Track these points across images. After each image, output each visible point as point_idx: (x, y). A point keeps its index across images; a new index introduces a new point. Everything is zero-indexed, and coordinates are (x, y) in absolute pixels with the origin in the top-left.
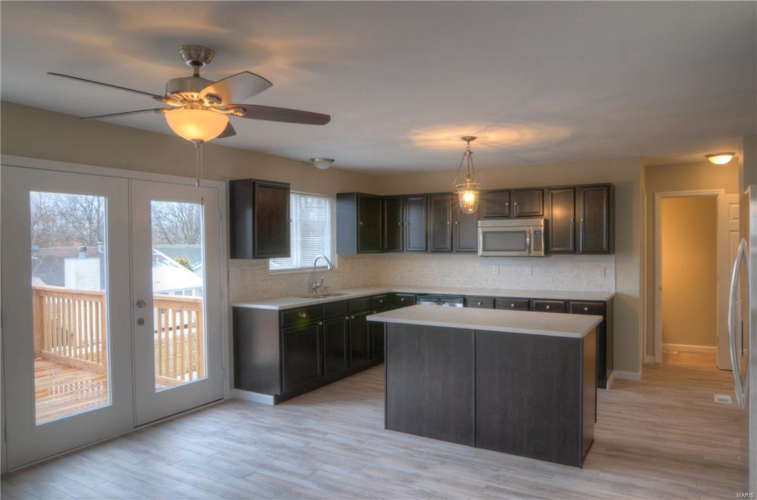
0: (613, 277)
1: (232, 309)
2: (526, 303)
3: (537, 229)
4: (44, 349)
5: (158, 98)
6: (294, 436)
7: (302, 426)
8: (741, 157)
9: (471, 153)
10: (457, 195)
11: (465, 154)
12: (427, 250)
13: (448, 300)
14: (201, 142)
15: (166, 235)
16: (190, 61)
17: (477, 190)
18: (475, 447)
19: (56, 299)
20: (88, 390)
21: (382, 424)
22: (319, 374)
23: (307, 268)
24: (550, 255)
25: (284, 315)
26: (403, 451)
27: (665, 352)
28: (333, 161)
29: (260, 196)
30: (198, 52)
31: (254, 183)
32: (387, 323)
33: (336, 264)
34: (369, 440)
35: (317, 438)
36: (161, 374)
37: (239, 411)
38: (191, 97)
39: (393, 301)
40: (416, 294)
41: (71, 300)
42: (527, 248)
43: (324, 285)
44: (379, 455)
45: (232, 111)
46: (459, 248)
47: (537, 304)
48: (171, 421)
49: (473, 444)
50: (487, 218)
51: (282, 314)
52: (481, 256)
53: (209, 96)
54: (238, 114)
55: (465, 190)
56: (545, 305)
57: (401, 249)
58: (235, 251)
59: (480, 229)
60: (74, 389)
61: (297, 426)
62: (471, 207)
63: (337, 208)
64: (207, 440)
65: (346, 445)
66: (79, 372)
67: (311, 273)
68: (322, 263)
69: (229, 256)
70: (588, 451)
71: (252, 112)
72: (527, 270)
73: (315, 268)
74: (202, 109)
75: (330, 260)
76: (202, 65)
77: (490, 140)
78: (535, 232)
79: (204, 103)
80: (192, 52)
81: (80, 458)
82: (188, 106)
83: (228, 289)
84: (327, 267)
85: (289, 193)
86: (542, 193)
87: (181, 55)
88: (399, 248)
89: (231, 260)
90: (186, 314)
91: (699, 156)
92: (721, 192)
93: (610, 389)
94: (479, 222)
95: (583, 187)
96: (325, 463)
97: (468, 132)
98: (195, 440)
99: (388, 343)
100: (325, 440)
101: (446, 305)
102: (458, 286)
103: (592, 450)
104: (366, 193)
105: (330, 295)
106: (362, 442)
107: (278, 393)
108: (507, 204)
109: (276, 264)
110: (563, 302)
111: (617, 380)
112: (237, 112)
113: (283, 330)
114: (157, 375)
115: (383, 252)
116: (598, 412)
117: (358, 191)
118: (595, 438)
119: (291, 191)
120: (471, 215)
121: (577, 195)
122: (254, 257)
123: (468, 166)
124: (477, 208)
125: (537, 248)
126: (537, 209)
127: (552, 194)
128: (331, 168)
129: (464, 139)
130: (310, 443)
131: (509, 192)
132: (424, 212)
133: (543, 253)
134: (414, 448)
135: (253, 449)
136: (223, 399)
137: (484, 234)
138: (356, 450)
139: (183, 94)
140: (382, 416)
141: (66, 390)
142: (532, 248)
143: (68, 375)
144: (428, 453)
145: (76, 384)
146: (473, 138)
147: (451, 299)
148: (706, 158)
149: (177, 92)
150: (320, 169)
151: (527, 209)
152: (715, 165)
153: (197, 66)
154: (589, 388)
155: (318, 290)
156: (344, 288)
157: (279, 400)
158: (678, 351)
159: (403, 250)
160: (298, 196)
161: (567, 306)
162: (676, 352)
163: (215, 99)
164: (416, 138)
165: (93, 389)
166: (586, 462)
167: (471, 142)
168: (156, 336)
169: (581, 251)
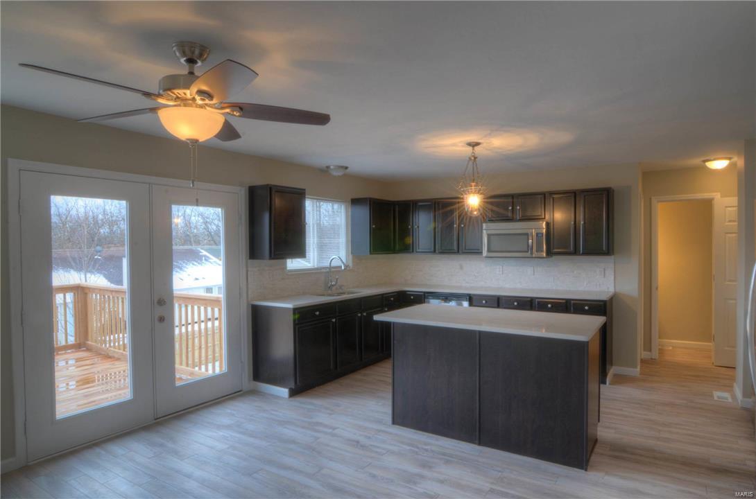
0: (613, 278)
1: (250, 306)
2: (528, 301)
3: (539, 231)
4: (88, 340)
5: (147, 94)
7: (313, 420)
8: (740, 162)
9: (475, 158)
10: (463, 198)
11: (470, 159)
12: (435, 251)
13: (454, 298)
14: (195, 142)
15: (213, 238)
16: (185, 59)
17: (481, 194)
18: (480, 444)
19: (98, 295)
20: (120, 380)
21: (389, 419)
22: (332, 367)
23: (323, 268)
24: (552, 256)
25: (298, 313)
26: (408, 448)
27: (660, 347)
28: (346, 168)
29: (278, 202)
30: (193, 49)
31: (270, 188)
32: (394, 323)
33: (351, 265)
34: (375, 436)
35: (326, 433)
38: (183, 95)
39: (403, 299)
40: (425, 292)
41: (111, 297)
42: (529, 249)
43: (338, 284)
44: (385, 452)
45: (228, 110)
46: (465, 249)
47: (539, 303)
48: (189, 413)
49: (477, 442)
50: (491, 221)
51: (297, 311)
52: (486, 257)
53: (200, 92)
54: (235, 113)
55: (469, 194)
56: (546, 304)
57: (411, 251)
58: (254, 252)
59: (484, 232)
60: (109, 378)
61: (308, 420)
62: (476, 210)
63: (352, 212)
64: (221, 433)
65: (355, 441)
66: (117, 363)
67: (327, 272)
68: (336, 263)
69: (248, 257)
70: (592, 452)
71: (249, 111)
72: (529, 270)
73: (330, 268)
74: (196, 107)
75: (344, 261)
76: (196, 62)
77: (494, 146)
78: (537, 234)
79: (196, 100)
80: (187, 49)
81: (98, 450)
82: (182, 105)
83: (247, 288)
84: (341, 267)
85: (305, 198)
86: (547, 198)
87: (174, 52)
88: (410, 249)
89: (250, 261)
90: (209, 309)
91: (696, 161)
92: (717, 196)
93: (610, 384)
94: (484, 226)
95: (583, 191)
96: (331, 460)
97: (473, 138)
98: (209, 434)
99: (395, 342)
100: (334, 435)
101: (453, 303)
102: (464, 284)
103: (596, 450)
104: (378, 198)
105: (344, 293)
106: (369, 438)
107: (293, 386)
108: (510, 208)
109: (293, 264)
110: (564, 301)
111: (615, 375)
112: (233, 111)
113: (297, 327)
114: (177, 366)
115: (394, 253)
116: (601, 409)
117: (371, 196)
118: (598, 437)
120: (477, 217)
121: (577, 199)
122: (271, 258)
123: (473, 170)
124: (482, 211)
125: (539, 249)
126: (539, 212)
127: (553, 198)
128: (345, 175)
130: (318, 438)
131: (512, 196)
132: (432, 215)
133: (545, 255)
134: (420, 446)
135: (264, 443)
136: (241, 391)
137: (489, 236)
138: (363, 447)
139: (176, 91)
140: (389, 410)
141: (103, 380)
142: (534, 250)
143: (106, 365)
144: (433, 451)
145: (111, 374)
146: (478, 144)
147: (458, 297)
148: (702, 163)
149: (169, 89)
150: (335, 176)
151: (529, 213)
152: (711, 170)
153: (191, 64)
154: (593, 386)
155: (334, 288)
156: (357, 287)
157: (294, 393)
158: (673, 347)
159: (413, 251)
160: (315, 201)
161: (568, 305)
162: (671, 347)
163: (206, 95)
165: (125, 379)
166: (590, 463)
167: (476, 148)
168: (177, 331)
169: (581, 252)
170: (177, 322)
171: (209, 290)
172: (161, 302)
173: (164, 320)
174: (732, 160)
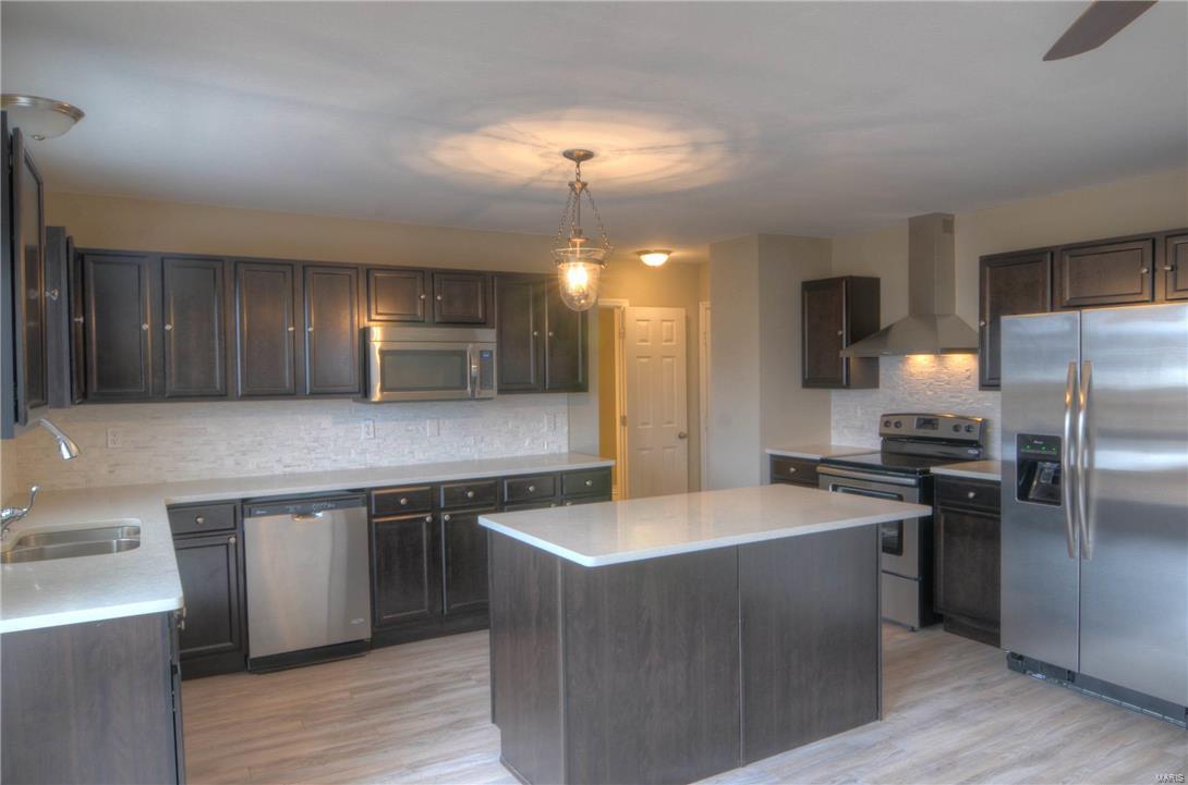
174: (671, 255)
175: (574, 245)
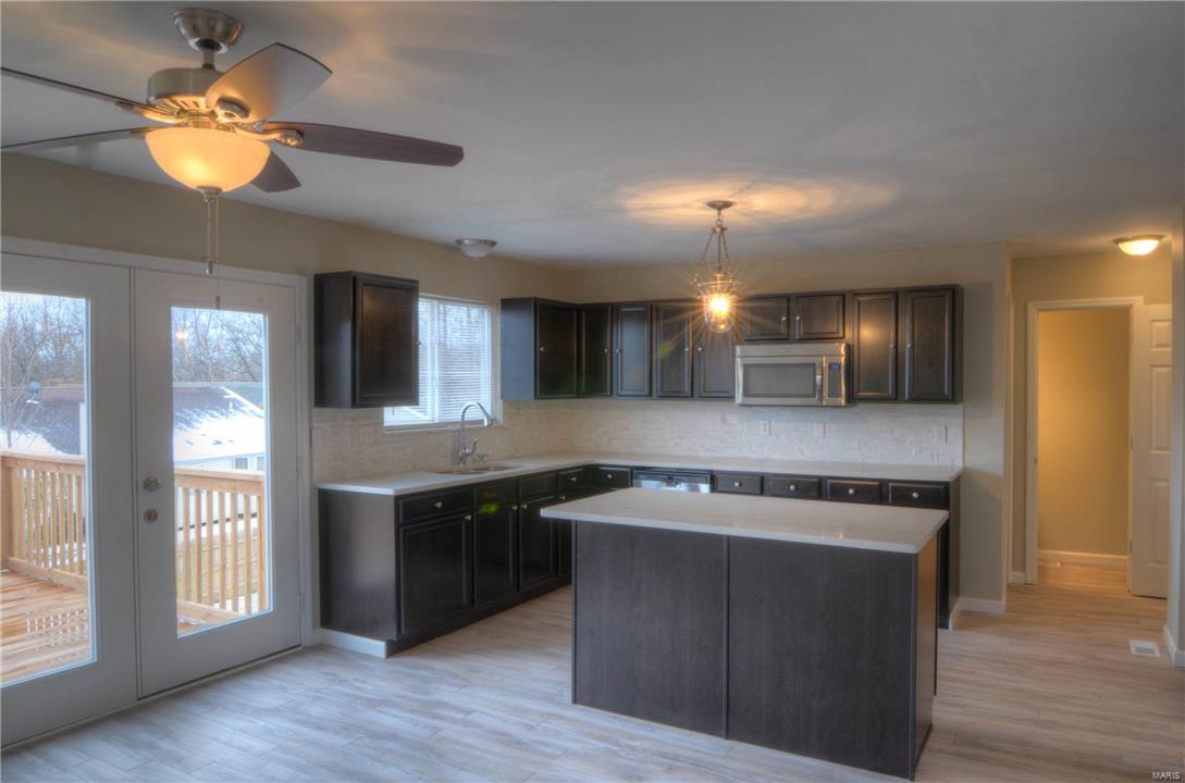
0: (961, 442)
1: (317, 492)
2: (813, 483)
3: (834, 360)
4: (15, 556)
5: (126, 103)
6: (414, 716)
7: (430, 698)
8: (1176, 243)
9: (723, 229)
10: (700, 301)
11: (714, 231)
12: (650, 394)
13: (685, 479)
14: (214, 192)
15: (248, 367)
16: (197, 40)
17: (733, 293)
18: (727, 738)
19: (33, 472)
20: (73, 629)
21: (567, 693)
22: (464, 603)
23: (451, 423)
24: (856, 405)
25: (404, 504)
26: (601, 745)
27: (1041, 564)
28: (493, 244)
29: (367, 303)
30: (212, 22)
31: (355, 279)
32: (576, 522)
33: (500, 417)
34: (543, 724)
35: (454, 721)
36: (188, 598)
37: (325, 669)
38: (194, 107)
39: (593, 480)
40: (638, 468)
41: (57, 474)
42: (816, 391)
43: (477, 452)
44: (559, 753)
45: (275, 136)
46: (705, 391)
47: (832, 486)
49: (723, 732)
50: (751, 341)
51: (401, 502)
52: (741, 405)
53: (225, 102)
54: (289, 141)
55: (712, 293)
56: (844, 488)
57: (609, 393)
58: (323, 395)
59: (738, 360)
60: (52, 625)
61: (422, 697)
62: (724, 322)
63: (502, 322)
64: (262, 724)
65: (504, 734)
66: (68, 596)
67: (458, 431)
68: (473, 415)
69: (313, 403)
70: (923, 747)
71: (315, 137)
72: (817, 429)
73: (463, 422)
74: (218, 128)
75: (489, 413)
76: (218, 47)
77: (756, 209)
78: (830, 366)
79: (217, 116)
80: (201, 22)
82: (191, 124)
83: (311, 460)
84: (482, 422)
85: (417, 296)
86: (843, 301)
87: (177, 26)
88: (606, 391)
89: (316, 410)
90: (241, 498)
91: (1103, 241)
92: (1138, 302)
93: (954, 628)
94: (738, 349)
95: (911, 290)
96: (461, 769)
97: (719, 194)
99: (579, 556)
100: (467, 724)
101: (682, 488)
102: (702, 454)
103: (929, 744)
104: (550, 298)
105: (487, 469)
106: (531, 728)
107: (393, 636)
108: (784, 319)
109: (396, 416)
110: (876, 483)
111: (965, 613)
112: (286, 137)
113: (401, 530)
114: (180, 601)
115: (578, 397)
116: (940, 672)
117: (538, 296)
118: (934, 722)
119: (421, 294)
120: (724, 335)
121: (901, 304)
122: (354, 404)
123: (719, 251)
124: (733, 324)
125: (834, 393)
126: (833, 326)
127: (859, 302)
128: (489, 255)
129: (713, 205)
130: (440, 730)
131: (788, 298)
132: (646, 329)
133: (843, 402)
134: (622, 742)
135: (339, 741)
136: (299, 646)
137: (746, 367)
138: (520, 744)
139: (179, 99)
141: (40, 628)
142: (825, 393)
143: (48, 600)
144: (644, 750)
145: (55, 617)
146: (727, 205)
147: (691, 476)
148: (1113, 244)
149: (168, 95)
150: (473, 258)
151: (817, 328)
152: (1129, 256)
153: (209, 50)
154: (925, 631)
155: (469, 460)
156: (512, 457)
157: (395, 649)
158: (1062, 563)
159: (611, 394)
160: (436, 302)
161: (884, 490)
162: (1058, 565)
163: (235, 107)
164: (630, 203)
165: (82, 627)
166: (919, 767)
167: (723, 212)
168: (180, 537)
169: (907, 398)
170: (180, 522)
171: (241, 462)
172: (150, 485)
173: (155, 518)
174: (1163, 240)
175: (715, 279)
